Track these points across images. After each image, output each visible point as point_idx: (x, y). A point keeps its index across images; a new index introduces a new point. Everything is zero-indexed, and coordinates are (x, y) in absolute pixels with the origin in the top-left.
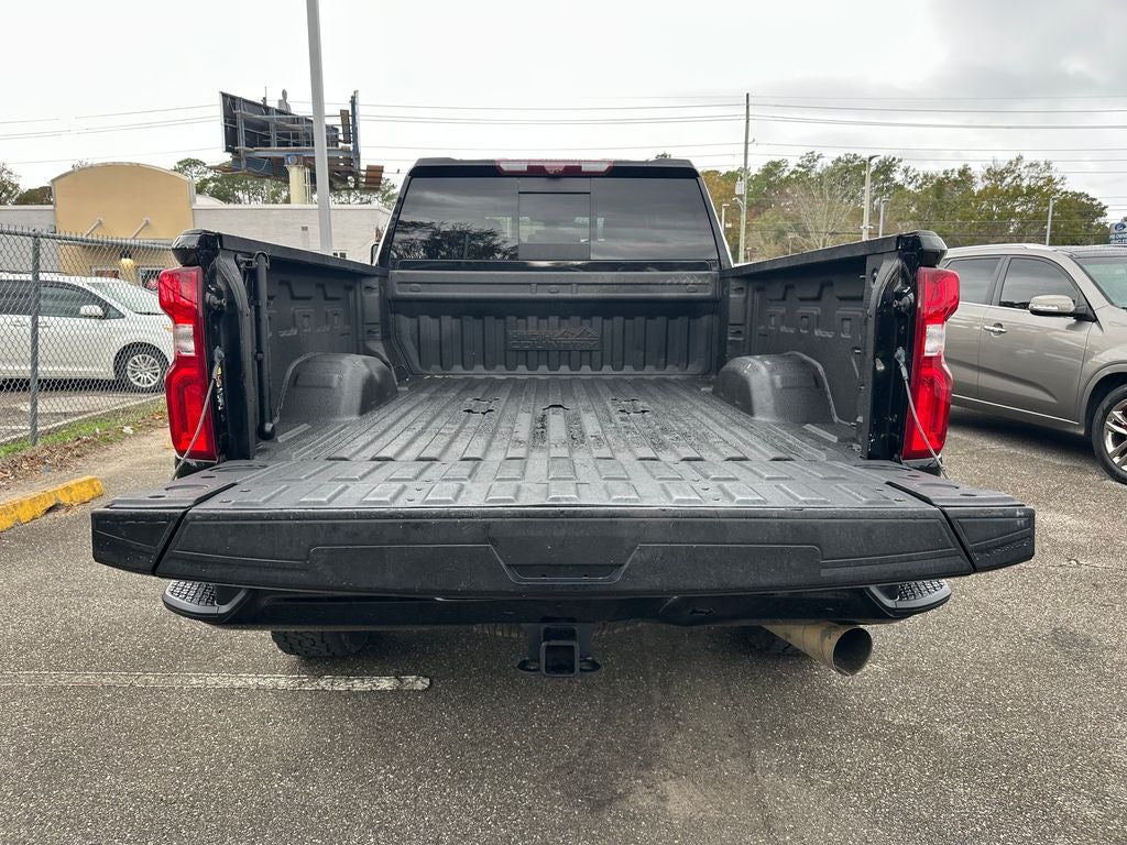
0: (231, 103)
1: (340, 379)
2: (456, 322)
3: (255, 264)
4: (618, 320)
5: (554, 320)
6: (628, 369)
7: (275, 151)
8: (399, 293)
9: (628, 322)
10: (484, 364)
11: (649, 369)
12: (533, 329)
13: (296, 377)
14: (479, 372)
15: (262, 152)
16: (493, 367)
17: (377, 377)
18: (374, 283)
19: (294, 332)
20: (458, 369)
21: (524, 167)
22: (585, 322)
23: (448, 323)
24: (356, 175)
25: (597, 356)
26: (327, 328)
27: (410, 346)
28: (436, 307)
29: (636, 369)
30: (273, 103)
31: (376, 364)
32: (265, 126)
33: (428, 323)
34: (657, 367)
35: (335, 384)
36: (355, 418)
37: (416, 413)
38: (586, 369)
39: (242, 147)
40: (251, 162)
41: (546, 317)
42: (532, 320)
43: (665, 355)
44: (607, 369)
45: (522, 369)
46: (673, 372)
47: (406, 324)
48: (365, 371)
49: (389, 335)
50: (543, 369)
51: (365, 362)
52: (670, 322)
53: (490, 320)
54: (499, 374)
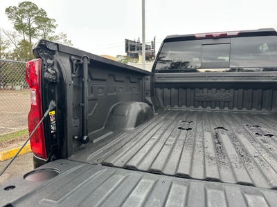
0: (127, 41)
1: (129, 112)
2: (176, 91)
3: (82, 62)
4: (241, 91)
5: (214, 90)
6: (244, 110)
7: (136, 52)
8: (157, 81)
9: (245, 91)
10: (186, 105)
11: (254, 110)
12: (206, 93)
13: (113, 111)
14: (184, 108)
15: (133, 52)
16: (189, 107)
17: (145, 111)
18: (149, 77)
19: (115, 93)
20: (176, 107)
21: (204, 36)
22: (227, 91)
23: (174, 91)
24: (154, 56)
25: (231, 104)
26: (130, 92)
27: (160, 98)
28: (170, 85)
29: (239, 109)
30: (136, 41)
31: (145, 105)
32: (134, 46)
33: (167, 91)
34: (257, 109)
35: (126, 114)
36: (132, 129)
37: (158, 127)
38: (226, 109)
39: (129, 51)
40: (131, 54)
41: (210, 89)
42: (205, 90)
43: (261, 104)
44: (235, 109)
45: (200, 108)
46: (265, 111)
47: (159, 91)
48: (140, 108)
49: (153, 94)
50: (209, 108)
51: (141, 105)
52: (264, 91)
53: (189, 90)
54: (192, 109)
